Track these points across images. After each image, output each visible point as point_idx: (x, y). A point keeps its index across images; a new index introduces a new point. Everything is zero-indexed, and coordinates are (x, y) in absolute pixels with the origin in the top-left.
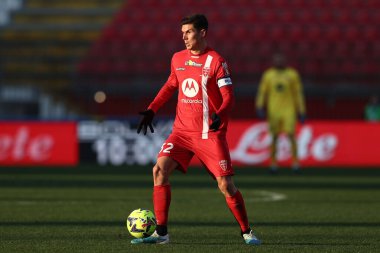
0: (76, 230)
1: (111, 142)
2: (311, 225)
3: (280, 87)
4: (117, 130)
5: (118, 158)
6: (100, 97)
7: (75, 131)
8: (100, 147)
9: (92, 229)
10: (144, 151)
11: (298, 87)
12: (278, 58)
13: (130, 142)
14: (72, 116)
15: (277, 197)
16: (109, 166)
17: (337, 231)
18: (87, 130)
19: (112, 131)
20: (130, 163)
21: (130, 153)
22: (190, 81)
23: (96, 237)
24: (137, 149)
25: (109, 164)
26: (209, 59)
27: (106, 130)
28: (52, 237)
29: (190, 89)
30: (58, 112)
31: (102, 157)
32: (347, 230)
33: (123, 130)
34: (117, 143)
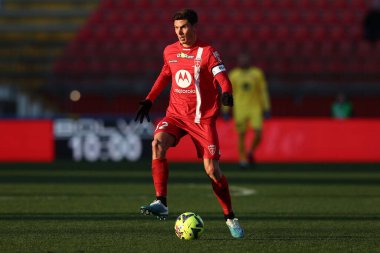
0: (52, 224)
1: (86, 139)
2: (279, 219)
3: (246, 86)
4: (91, 127)
5: (92, 154)
6: (75, 96)
7: (51, 129)
8: (76, 144)
9: (68, 224)
10: (117, 147)
11: (263, 85)
12: (243, 59)
13: (104, 139)
14: (49, 114)
15: (247, 192)
16: (84, 162)
17: (305, 224)
18: (63, 128)
19: (86, 128)
20: (104, 158)
21: (104, 150)
22: (183, 72)
23: (73, 232)
24: (111, 146)
25: (84, 160)
26: (200, 51)
27: (81, 127)
28: (29, 231)
29: (183, 81)
30: (35, 110)
31: (77, 154)
32: (315, 224)
33: (97, 127)
34: (92, 139)
